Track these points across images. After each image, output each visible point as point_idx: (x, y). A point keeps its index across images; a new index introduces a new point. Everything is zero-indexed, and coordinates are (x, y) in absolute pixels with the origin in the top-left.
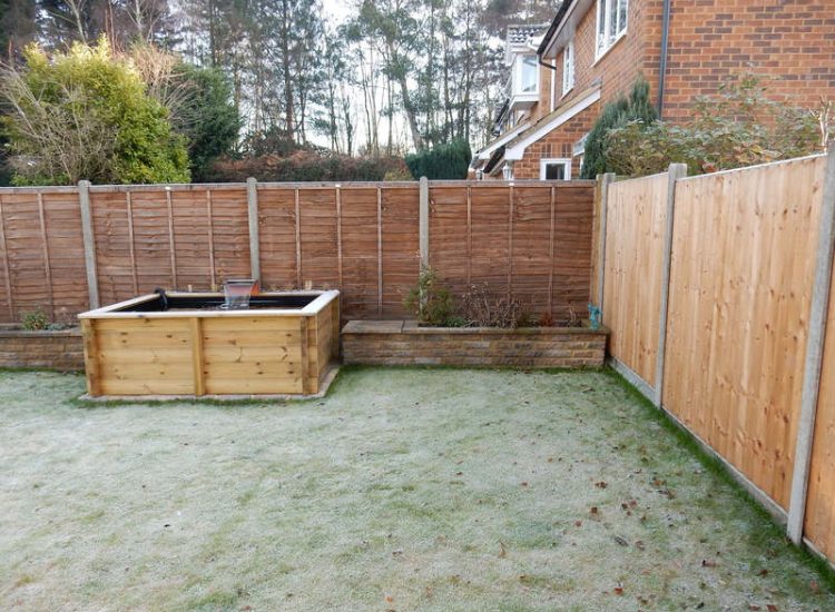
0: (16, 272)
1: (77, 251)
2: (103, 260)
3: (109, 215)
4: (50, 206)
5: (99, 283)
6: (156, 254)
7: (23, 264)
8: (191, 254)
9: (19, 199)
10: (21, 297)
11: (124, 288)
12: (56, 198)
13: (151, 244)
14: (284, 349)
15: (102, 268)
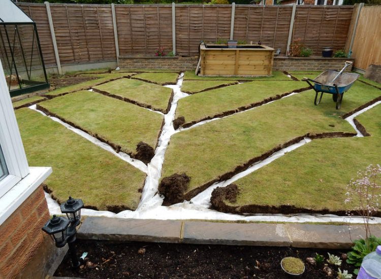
0: (149, 37)
1: (169, 30)
2: (178, 32)
3: (181, 16)
4: (161, 12)
5: (176, 41)
6: (196, 31)
7: (151, 34)
8: (209, 31)
9: (151, 9)
10: (150, 45)
11: (184, 43)
12: (163, 9)
13: (195, 27)
14: (263, 61)
15: (177, 35)
